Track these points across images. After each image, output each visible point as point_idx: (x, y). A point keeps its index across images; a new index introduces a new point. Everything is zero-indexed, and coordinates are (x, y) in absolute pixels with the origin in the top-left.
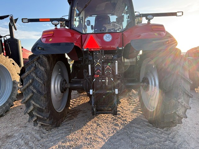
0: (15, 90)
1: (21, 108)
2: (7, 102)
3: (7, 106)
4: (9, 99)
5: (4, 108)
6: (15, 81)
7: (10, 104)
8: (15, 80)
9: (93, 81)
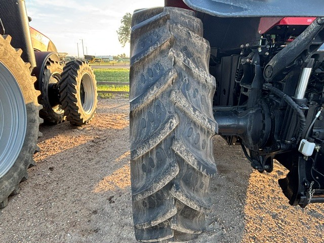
0: (33, 128)
1: (51, 169)
2: (20, 158)
3: (21, 170)
4: (22, 151)
5: (15, 175)
6: (31, 103)
7: (26, 163)
8: (31, 101)
9: (316, 118)
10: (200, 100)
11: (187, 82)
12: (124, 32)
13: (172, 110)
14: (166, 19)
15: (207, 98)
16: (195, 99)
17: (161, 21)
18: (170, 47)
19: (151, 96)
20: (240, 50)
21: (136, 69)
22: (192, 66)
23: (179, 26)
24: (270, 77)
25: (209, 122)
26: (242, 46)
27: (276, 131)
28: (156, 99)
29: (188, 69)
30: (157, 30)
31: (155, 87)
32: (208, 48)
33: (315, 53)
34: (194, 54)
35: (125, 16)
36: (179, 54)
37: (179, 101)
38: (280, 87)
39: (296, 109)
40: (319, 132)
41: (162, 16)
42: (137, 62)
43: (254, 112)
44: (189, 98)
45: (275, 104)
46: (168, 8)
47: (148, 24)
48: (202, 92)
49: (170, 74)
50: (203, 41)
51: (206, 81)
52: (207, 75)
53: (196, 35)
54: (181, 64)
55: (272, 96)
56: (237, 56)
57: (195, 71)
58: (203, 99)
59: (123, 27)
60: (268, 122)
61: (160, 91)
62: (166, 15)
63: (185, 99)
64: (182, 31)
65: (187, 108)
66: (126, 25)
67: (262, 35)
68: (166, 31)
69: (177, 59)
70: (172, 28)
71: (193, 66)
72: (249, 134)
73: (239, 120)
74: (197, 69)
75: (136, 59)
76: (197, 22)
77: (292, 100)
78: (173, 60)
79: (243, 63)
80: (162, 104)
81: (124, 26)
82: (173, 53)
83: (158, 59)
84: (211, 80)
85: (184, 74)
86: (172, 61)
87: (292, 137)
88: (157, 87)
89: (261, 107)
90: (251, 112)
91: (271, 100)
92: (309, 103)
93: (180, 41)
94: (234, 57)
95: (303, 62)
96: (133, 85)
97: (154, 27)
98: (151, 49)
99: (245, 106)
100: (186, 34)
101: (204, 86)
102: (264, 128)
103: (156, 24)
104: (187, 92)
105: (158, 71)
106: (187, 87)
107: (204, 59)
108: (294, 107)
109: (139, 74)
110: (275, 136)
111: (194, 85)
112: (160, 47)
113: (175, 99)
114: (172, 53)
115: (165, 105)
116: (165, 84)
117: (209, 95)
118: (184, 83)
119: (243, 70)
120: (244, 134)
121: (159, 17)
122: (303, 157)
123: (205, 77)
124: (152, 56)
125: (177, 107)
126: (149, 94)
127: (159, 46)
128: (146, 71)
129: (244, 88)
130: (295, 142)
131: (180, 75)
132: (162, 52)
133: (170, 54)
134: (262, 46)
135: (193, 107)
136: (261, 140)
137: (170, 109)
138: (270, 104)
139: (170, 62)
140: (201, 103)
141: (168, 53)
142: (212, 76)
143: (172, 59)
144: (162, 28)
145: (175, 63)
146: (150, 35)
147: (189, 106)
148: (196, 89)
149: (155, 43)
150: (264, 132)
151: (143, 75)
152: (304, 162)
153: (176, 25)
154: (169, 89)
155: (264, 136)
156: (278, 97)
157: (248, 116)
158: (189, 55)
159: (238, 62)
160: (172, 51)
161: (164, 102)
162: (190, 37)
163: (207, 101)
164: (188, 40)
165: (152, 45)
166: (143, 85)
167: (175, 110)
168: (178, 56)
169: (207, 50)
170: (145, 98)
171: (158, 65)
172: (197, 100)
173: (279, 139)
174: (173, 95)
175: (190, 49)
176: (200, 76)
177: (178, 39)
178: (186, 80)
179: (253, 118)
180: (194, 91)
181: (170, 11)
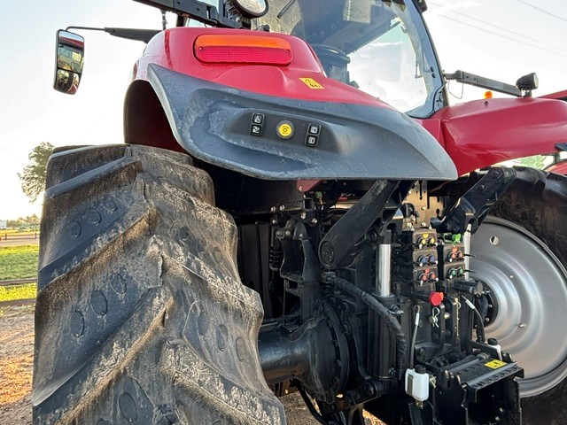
9: (416, 328)
10: (234, 353)
11: (199, 310)
12: (36, 176)
13: (168, 399)
14: (135, 170)
15: (247, 342)
16: (221, 354)
17: (123, 175)
18: (149, 232)
19: (103, 376)
20: (271, 216)
21: (55, 297)
22: (207, 273)
23: (166, 186)
24: (332, 262)
25: (264, 408)
26: (273, 209)
27: (360, 358)
28: (119, 377)
29: (199, 281)
30: (113, 194)
31: (115, 345)
32: (233, 229)
33: (390, 222)
34: (204, 244)
35: (39, 148)
36: (175, 248)
37: (185, 373)
38: (349, 277)
39: (387, 317)
40: (423, 348)
41: (123, 164)
42: (60, 280)
43: (314, 325)
44: (208, 355)
45: (347, 307)
46: (135, 148)
47: (92, 183)
48: (235, 330)
49: (156, 301)
50: (220, 215)
51: (242, 304)
52: (243, 291)
53: (205, 204)
54: (182, 270)
55: (339, 292)
56: (267, 225)
57: (216, 284)
58: (240, 349)
59: (33, 167)
60: (342, 342)
61: (131, 352)
62: (134, 163)
63: (201, 361)
64: (174, 197)
65: (210, 387)
66: (41, 163)
67: (305, 193)
68: (136, 195)
69: (169, 261)
70: (150, 191)
71: (210, 272)
72: (314, 371)
73: (292, 347)
74: (219, 280)
75: (55, 273)
76: (200, 177)
77: (376, 301)
78: (160, 263)
79: (280, 238)
80: (137, 387)
81: (37, 164)
82: (160, 247)
83: (121, 263)
84: (252, 301)
85: (189, 293)
86: (156, 265)
87: (390, 368)
88: (123, 345)
89: (325, 315)
90: (309, 327)
91: (339, 301)
92: (398, 301)
93: (171, 217)
94: (261, 227)
95: (378, 236)
96: (45, 341)
97: (105, 188)
98: (100, 243)
99: (297, 314)
100: (184, 203)
101: (238, 315)
102: (338, 357)
103: (110, 180)
104: (201, 337)
105: (121, 296)
106: (200, 324)
107: (228, 252)
108: (382, 313)
109: (67, 309)
110: (361, 370)
111: (215, 317)
112: (124, 234)
113: (174, 369)
114: (156, 248)
115: (146, 389)
116: (144, 330)
117: (251, 332)
118: (192, 315)
119: (280, 249)
120: (307, 374)
121: (117, 167)
122: (415, 403)
123: (238, 295)
124: (103, 259)
125: (182, 387)
126: (96, 370)
127: (121, 232)
128: (86, 298)
129: (290, 282)
130: (397, 375)
131: (179, 297)
132: (129, 246)
133: (150, 250)
134: (307, 210)
135: (223, 379)
136: (338, 380)
137: (162, 399)
138: (338, 307)
139: (154, 269)
140: (236, 358)
141: (145, 248)
142: (253, 291)
143: (157, 261)
144: (125, 190)
145: (165, 269)
146: (97, 204)
147: (213, 380)
148: (221, 326)
149: (111, 227)
150: (340, 363)
151: (77, 312)
152: (419, 412)
153: (159, 183)
154: (155, 340)
155: (342, 372)
156: (349, 295)
157: (306, 334)
158: (195, 247)
159: (270, 235)
160: (155, 242)
161: (144, 379)
162: (193, 208)
163: (249, 349)
164: (188, 214)
165: (102, 233)
166: (79, 340)
167: (176, 396)
168: (171, 254)
169: (232, 234)
170: (87, 384)
171: (120, 279)
172: (226, 354)
173: (368, 374)
174: (170, 357)
175: (196, 232)
176: (227, 295)
177: (166, 214)
178: (195, 308)
179: (315, 338)
180: (218, 333)
181: (140, 155)
